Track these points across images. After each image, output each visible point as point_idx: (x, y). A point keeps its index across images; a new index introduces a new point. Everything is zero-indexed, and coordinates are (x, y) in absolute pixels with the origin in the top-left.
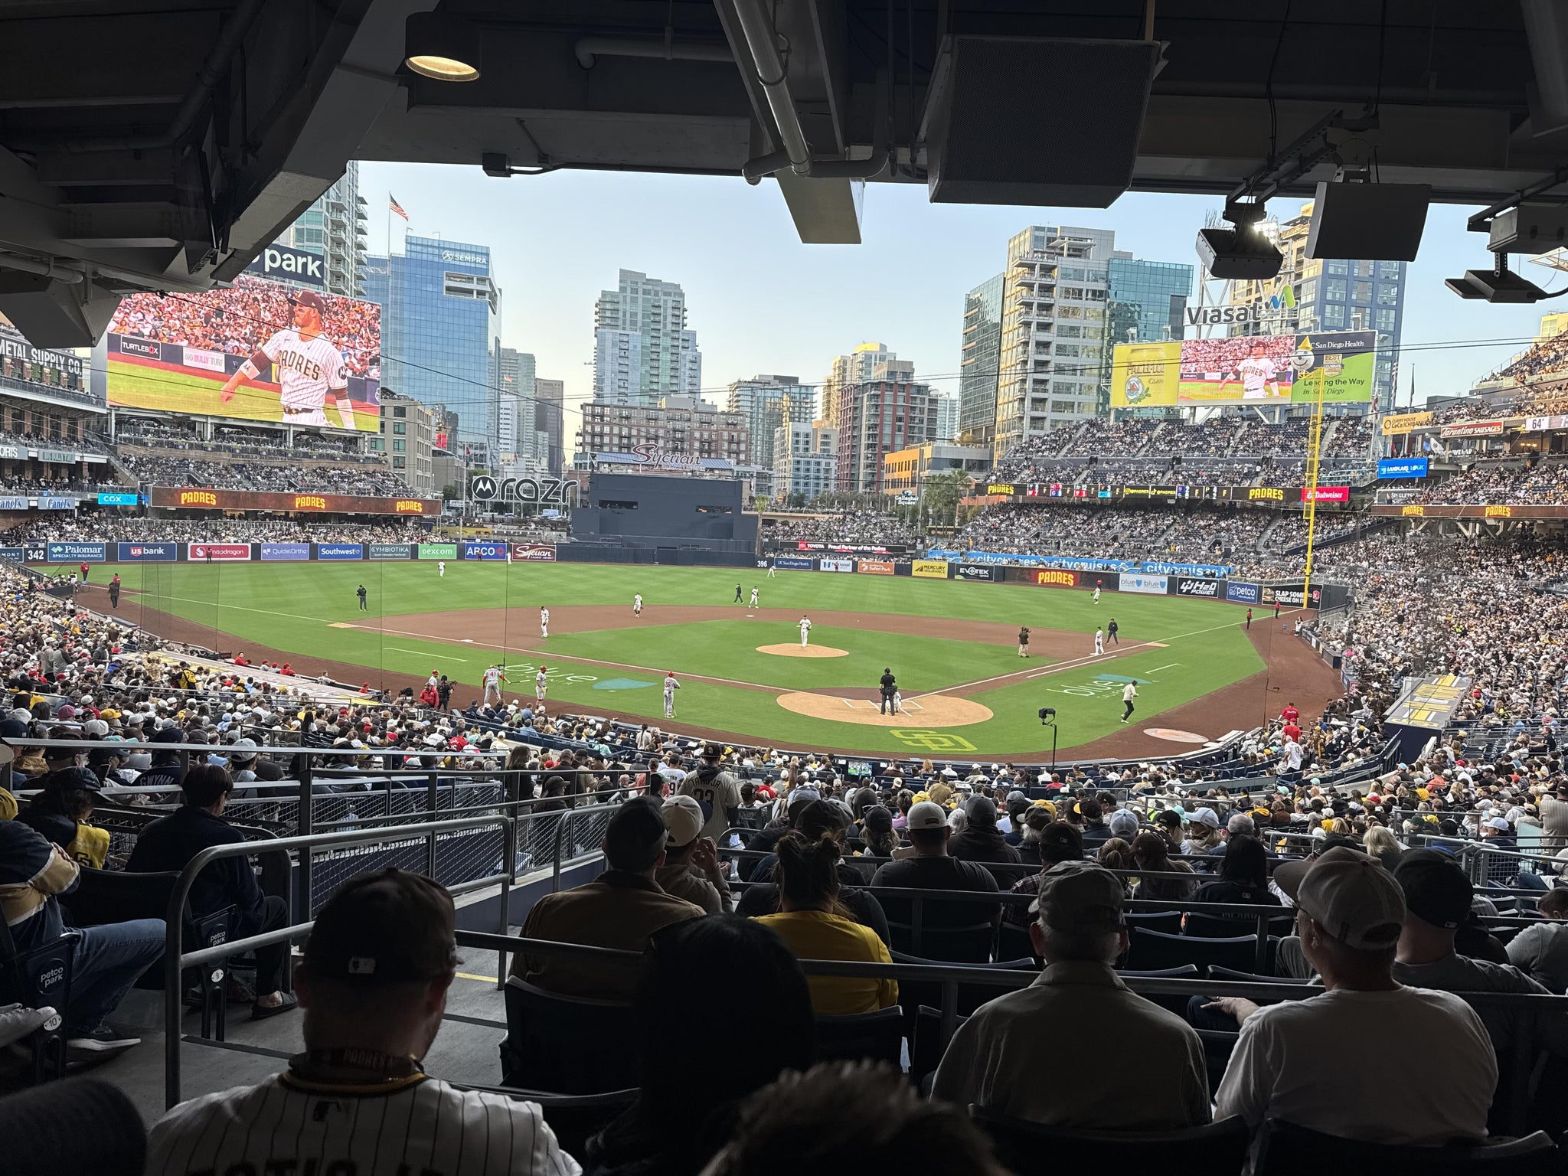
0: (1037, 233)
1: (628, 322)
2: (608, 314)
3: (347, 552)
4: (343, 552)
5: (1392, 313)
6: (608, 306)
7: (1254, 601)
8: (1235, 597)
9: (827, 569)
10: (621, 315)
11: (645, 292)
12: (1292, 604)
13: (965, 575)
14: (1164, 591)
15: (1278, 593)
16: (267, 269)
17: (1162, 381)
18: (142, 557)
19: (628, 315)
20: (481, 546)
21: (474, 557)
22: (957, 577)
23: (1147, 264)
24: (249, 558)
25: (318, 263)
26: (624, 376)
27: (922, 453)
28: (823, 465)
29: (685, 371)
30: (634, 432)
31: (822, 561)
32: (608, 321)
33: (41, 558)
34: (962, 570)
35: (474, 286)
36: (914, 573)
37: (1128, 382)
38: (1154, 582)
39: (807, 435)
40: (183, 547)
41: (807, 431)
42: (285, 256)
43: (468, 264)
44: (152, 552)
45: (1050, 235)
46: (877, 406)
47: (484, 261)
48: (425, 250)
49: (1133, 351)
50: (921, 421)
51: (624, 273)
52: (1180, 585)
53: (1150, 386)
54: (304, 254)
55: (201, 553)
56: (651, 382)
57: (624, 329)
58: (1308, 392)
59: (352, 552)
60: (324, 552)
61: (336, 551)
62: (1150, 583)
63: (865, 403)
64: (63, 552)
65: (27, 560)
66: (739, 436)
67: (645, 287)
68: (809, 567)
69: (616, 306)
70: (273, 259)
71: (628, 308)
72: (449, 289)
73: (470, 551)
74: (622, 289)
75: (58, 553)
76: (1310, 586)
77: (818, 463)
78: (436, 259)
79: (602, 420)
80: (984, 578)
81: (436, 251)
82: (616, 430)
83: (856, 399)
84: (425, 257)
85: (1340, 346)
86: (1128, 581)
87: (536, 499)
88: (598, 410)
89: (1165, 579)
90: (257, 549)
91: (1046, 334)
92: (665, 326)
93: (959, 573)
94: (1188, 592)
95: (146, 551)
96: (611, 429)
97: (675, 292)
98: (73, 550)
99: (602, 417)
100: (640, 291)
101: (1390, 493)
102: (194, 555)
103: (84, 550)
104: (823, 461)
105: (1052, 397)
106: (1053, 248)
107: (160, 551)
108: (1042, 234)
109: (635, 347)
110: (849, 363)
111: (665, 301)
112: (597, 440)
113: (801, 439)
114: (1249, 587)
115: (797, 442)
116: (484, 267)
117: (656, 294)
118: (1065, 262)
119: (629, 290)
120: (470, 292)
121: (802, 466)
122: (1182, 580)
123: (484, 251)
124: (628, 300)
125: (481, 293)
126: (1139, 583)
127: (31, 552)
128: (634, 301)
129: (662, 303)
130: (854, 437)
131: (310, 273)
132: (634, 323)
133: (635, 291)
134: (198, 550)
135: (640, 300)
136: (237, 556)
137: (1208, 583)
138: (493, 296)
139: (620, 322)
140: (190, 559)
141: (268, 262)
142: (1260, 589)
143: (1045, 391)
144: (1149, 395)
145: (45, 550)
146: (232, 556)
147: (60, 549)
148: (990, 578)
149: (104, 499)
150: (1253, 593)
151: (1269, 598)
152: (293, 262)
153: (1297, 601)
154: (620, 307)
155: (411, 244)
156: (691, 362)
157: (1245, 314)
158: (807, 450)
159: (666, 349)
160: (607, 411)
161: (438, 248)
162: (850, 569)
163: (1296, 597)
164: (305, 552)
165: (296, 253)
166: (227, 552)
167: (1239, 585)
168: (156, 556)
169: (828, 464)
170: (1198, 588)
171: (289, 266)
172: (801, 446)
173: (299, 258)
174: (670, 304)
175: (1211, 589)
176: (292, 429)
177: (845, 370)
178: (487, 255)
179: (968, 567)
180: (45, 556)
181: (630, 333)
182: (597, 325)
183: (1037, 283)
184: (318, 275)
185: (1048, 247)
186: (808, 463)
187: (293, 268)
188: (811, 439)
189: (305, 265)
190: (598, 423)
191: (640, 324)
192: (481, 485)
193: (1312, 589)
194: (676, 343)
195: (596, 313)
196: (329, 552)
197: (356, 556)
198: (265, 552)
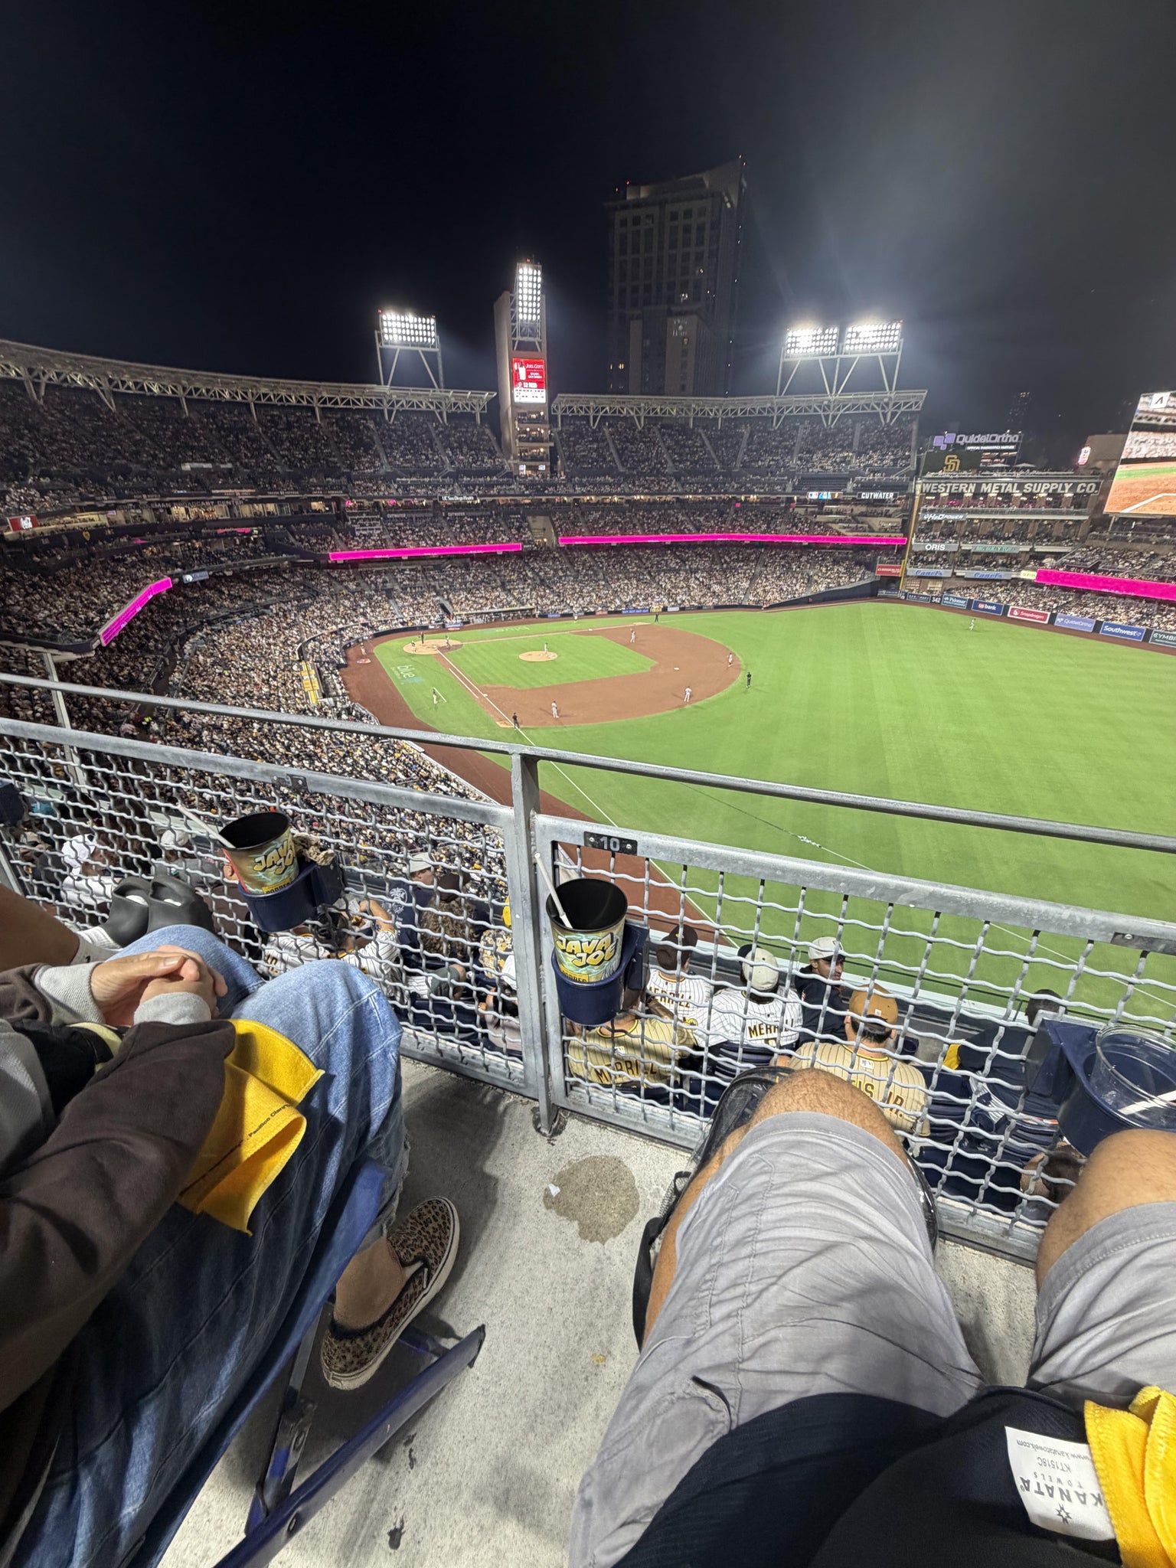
3: (1128, 632)
4: (1124, 632)
18: (984, 609)
24: (1046, 622)
33: (938, 602)
40: (1007, 608)
44: (989, 607)
55: (1016, 613)
59: (1133, 633)
60: (1107, 628)
61: (1118, 630)
65: (931, 602)
90: (1053, 617)
95: (987, 607)
98: (953, 600)
102: (1012, 614)
103: (958, 601)
107: (994, 608)
127: (934, 598)
136: (1038, 619)
140: (1009, 615)
145: (941, 598)
146: (1035, 619)
147: (947, 599)
164: (1089, 626)
166: (1033, 615)
168: (991, 611)
180: (941, 601)
196: (1112, 629)
197: (1135, 637)
198: (1059, 620)
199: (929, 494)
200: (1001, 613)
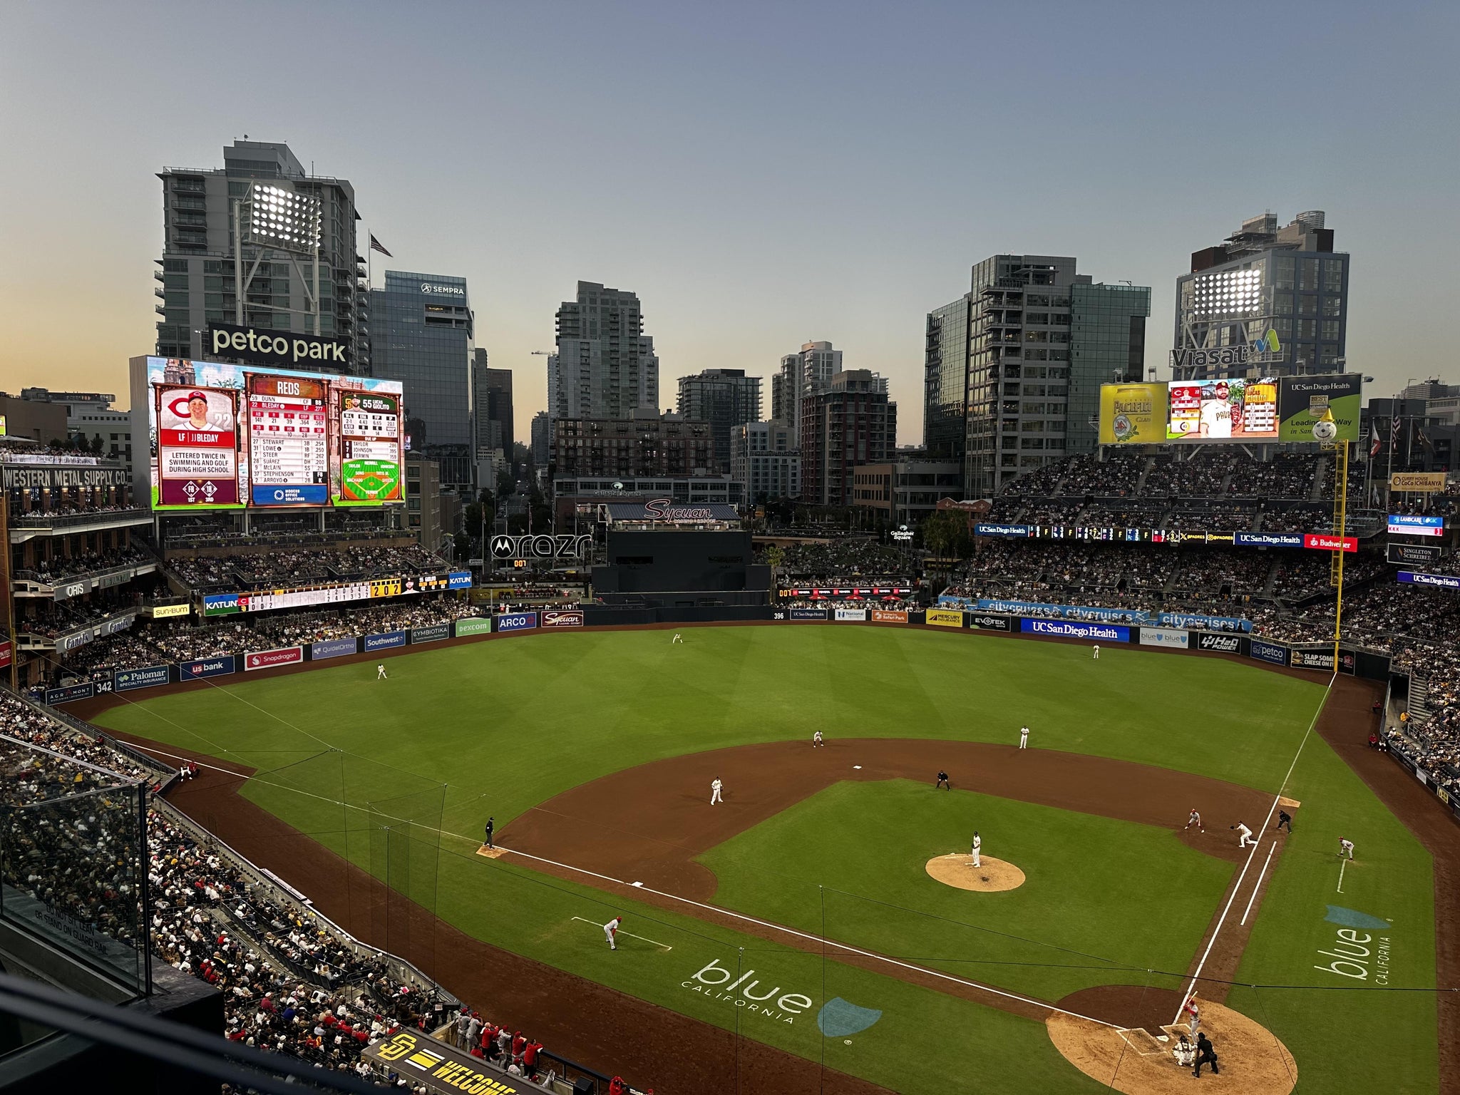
0: (1002, 262)
1: (588, 331)
2: (569, 324)
3: (391, 640)
4: (387, 641)
5: (1337, 324)
6: (569, 317)
7: (1282, 663)
8: (1260, 656)
9: (841, 619)
10: (581, 324)
11: (603, 302)
12: (1321, 667)
13: (980, 624)
14: (1185, 645)
15: (1307, 656)
16: (296, 359)
17: (1149, 420)
18: (203, 673)
19: (588, 324)
20: (512, 617)
21: (506, 628)
22: (973, 627)
23: (1108, 288)
24: (301, 660)
25: (342, 348)
26: (586, 382)
27: (895, 468)
28: (780, 462)
29: (643, 376)
30: (606, 444)
31: (837, 611)
32: (569, 331)
33: (109, 689)
34: (977, 620)
35: (453, 315)
36: (928, 622)
37: (1116, 420)
38: (1176, 638)
39: (764, 434)
40: (239, 656)
41: (764, 430)
42: (312, 345)
43: (446, 295)
44: (212, 667)
45: (1014, 262)
46: (839, 416)
47: (461, 291)
48: (404, 284)
49: (1119, 391)
50: (882, 428)
51: (583, 286)
52: (1201, 640)
53: (1137, 424)
54: (329, 341)
55: (256, 662)
56: (612, 387)
57: (585, 338)
58: (1295, 432)
59: (396, 639)
60: (370, 643)
61: (381, 641)
62: (1170, 638)
63: (828, 413)
64: (130, 680)
65: (96, 693)
66: (705, 443)
67: (603, 297)
68: (824, 617)
69: (576, 317)
70: (301, 348)
71: (588, 318)
72: (429, 320)
73: (503, 623)
74: (580, 299)
75: (125, 681)
76: (1340, 651)
77: (776, 461)
78: (415, 292)
79: (575, 434)
80: (999, 628)
81: (415, 284)
82: (588, 443)
83: (818, 408)
84: (404, 290)
85: (1326, 387)
86: (1148, 636)
87: (552, 555)
88: (571, 424)
89: (1186, 634)
90: (308, 649)
91: (1015, 358)
92: (623, 333)
93: (974, 623)
94: (1210, 646)
95: (207, 667)
96: (584, 442)
97: (631, 301)
98: (139, 677)
99: (575, 430)
100: (599, 302)
101: (1402, 548)
102: (250, 665)
103: (149, 675)
104: (780, 458)
105: (1023, 418)
106: (1017, 275)
107: (220, 666)
108: (1007, 262)
109: (596, 353)
110: (797, 361)
111: (623, 310)
112: (571, 453)
113: (759, 437)
114: (1275, 648)
115: (755, 441)
116: (462, 297)
117: (614, 303)
118: (1031, 289)
119: (588, 301)
120: (449, 321)
121: (761, 464)
122: (1203, 636)
123: (461, 282)
124: (588, 310)
125: (458, 322)
126: (1160, 637)
127: (99, 685)
128: (593, 309)
129: (619, 312)
130: (817, 444)
131: (335, 359)
132: (593, 332)
133: (593, 301)
134: (254, 659)
135: (599, 310)
136: (291, 659)
137: (1229, 638)
138: (469, 323)
139: (581, 332)
140: (247, 669)
141: (296, 352)
142: (1289, 652)
143: (1016, 412)
144: (1137, 433)
145: (112, 681)
146: (285, 660)
147: (126, 678)
148: (1007, 628)
149: (160, 612)
150: (1280, 655)
151: (1298, 661)
152: (319, 350)
153: (1327, 664)
154: (581, 316)
155: (391, 278)
156: (649, 366)
157: (1231, 357)
158: (764, 448)
159: (624, 355)
160: (579, 424)
161: (417, 280)
162: (863, 618)
163: (1326, 660)
164: (353, 645)
165: (322, 341)
166: (281, 657)
167: (1264, 645)
168: (216, 671)
169: (785, 461)
170: (1219, 643)
171: (315, 353)
172: (759, 445)
173: (325, 345)
174: (627, 313)
175: (1231, 645)
176: (323, 511)
177: (793, 368)
178: (464, 285)
179: (983, 617)
180: (113, 686)
181: (591, 341)
182: (558, 333)
183: (1005, 310)
184: (343, 360)
185: (1013, 275)
186: (766, 461)
187: (319, 356)
188: (767, 438)
189: (330, 351)
190: (571, 437)
191: (599, 332)
192: (499, 545)
193: (1342, 653)
194: (633, 349)
195: (557, 323)
196: (375, 642)
197: (399, 643)
198: (316, 651)
199: (13, 489)
200: (234, 669)
